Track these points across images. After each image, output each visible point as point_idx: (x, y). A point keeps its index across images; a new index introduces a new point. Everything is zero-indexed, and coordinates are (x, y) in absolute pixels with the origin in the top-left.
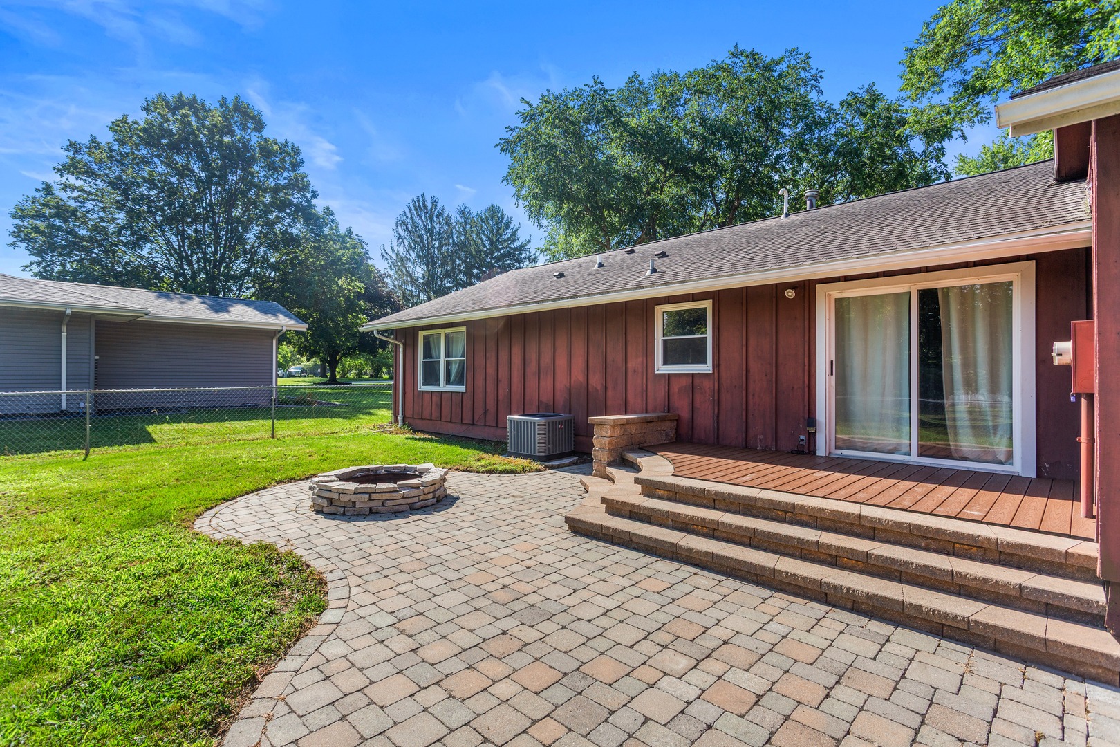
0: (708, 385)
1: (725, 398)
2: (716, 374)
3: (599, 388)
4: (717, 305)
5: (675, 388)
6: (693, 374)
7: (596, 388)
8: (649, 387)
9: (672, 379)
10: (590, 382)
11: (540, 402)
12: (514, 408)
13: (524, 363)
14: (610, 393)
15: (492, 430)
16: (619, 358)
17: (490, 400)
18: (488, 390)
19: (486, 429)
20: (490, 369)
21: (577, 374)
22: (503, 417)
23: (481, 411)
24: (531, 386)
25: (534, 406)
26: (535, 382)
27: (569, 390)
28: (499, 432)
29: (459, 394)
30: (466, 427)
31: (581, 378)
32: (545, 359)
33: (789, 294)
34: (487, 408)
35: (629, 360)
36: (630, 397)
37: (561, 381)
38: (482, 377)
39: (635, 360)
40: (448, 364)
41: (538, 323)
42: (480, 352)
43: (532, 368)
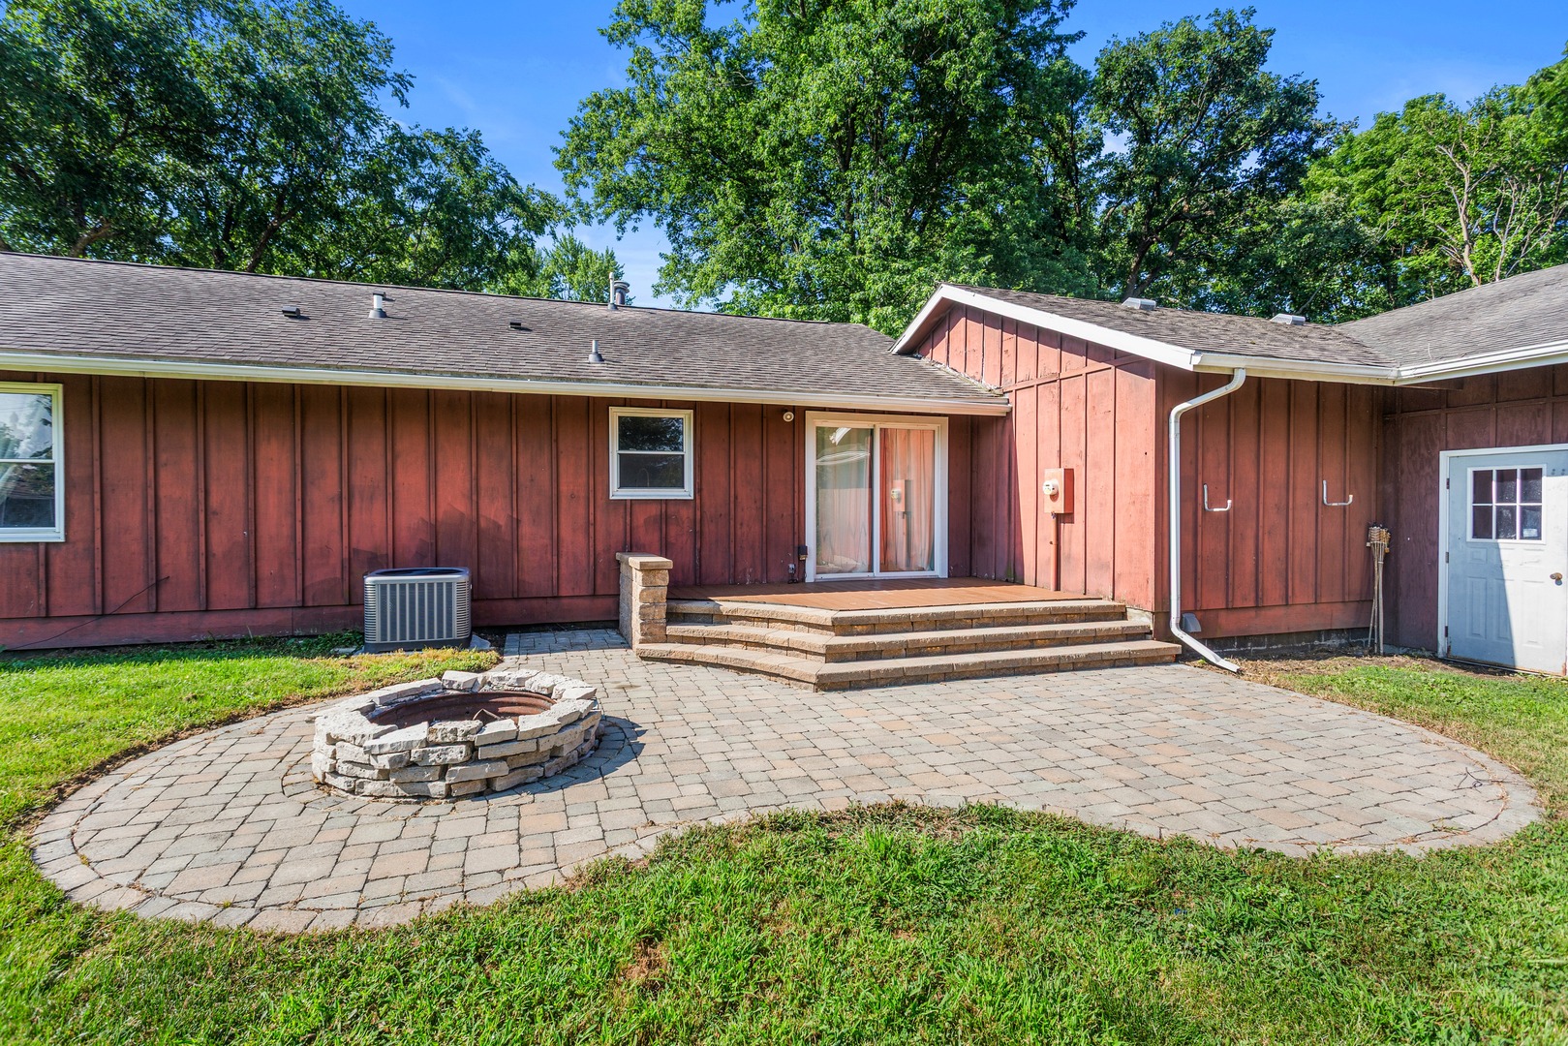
0: (686, 514)
1: (709, 528)
2: (698, 501)
3: (502, 521)
4: (698, 417)
5: (640, 518)
6: (667, 501)
7: (495, 523)
8: (598, 518)
9: (636, 508)
10: (482, 512)
11: (357, 551)
12: (268, 568)
13: (302, 480)
14: (526, 529)
15: (185, 619)
16: (544, 477)
17: (177, 556)
18: (168, 534)
19: (160, 620)
20: (178, 488)
21: (453, 499)
22: (228, 589)
23: (138, 583)
24: (324, 522)
25: (335, 560)
26: (336, 514)
27: (434, 528)
28: (212, 621)
29: (30, 549)
30: (72, 624)
31: (462, 506)
32: (369, 469)
33: (788, 417)
34: (165, 572)
35: (563, 479)
36: (566, 533)
37: (413, 512)
38: (138, 507)
39: (572, 480)
41: (345, 405)
42: (124, 446)
43: (326, 487)
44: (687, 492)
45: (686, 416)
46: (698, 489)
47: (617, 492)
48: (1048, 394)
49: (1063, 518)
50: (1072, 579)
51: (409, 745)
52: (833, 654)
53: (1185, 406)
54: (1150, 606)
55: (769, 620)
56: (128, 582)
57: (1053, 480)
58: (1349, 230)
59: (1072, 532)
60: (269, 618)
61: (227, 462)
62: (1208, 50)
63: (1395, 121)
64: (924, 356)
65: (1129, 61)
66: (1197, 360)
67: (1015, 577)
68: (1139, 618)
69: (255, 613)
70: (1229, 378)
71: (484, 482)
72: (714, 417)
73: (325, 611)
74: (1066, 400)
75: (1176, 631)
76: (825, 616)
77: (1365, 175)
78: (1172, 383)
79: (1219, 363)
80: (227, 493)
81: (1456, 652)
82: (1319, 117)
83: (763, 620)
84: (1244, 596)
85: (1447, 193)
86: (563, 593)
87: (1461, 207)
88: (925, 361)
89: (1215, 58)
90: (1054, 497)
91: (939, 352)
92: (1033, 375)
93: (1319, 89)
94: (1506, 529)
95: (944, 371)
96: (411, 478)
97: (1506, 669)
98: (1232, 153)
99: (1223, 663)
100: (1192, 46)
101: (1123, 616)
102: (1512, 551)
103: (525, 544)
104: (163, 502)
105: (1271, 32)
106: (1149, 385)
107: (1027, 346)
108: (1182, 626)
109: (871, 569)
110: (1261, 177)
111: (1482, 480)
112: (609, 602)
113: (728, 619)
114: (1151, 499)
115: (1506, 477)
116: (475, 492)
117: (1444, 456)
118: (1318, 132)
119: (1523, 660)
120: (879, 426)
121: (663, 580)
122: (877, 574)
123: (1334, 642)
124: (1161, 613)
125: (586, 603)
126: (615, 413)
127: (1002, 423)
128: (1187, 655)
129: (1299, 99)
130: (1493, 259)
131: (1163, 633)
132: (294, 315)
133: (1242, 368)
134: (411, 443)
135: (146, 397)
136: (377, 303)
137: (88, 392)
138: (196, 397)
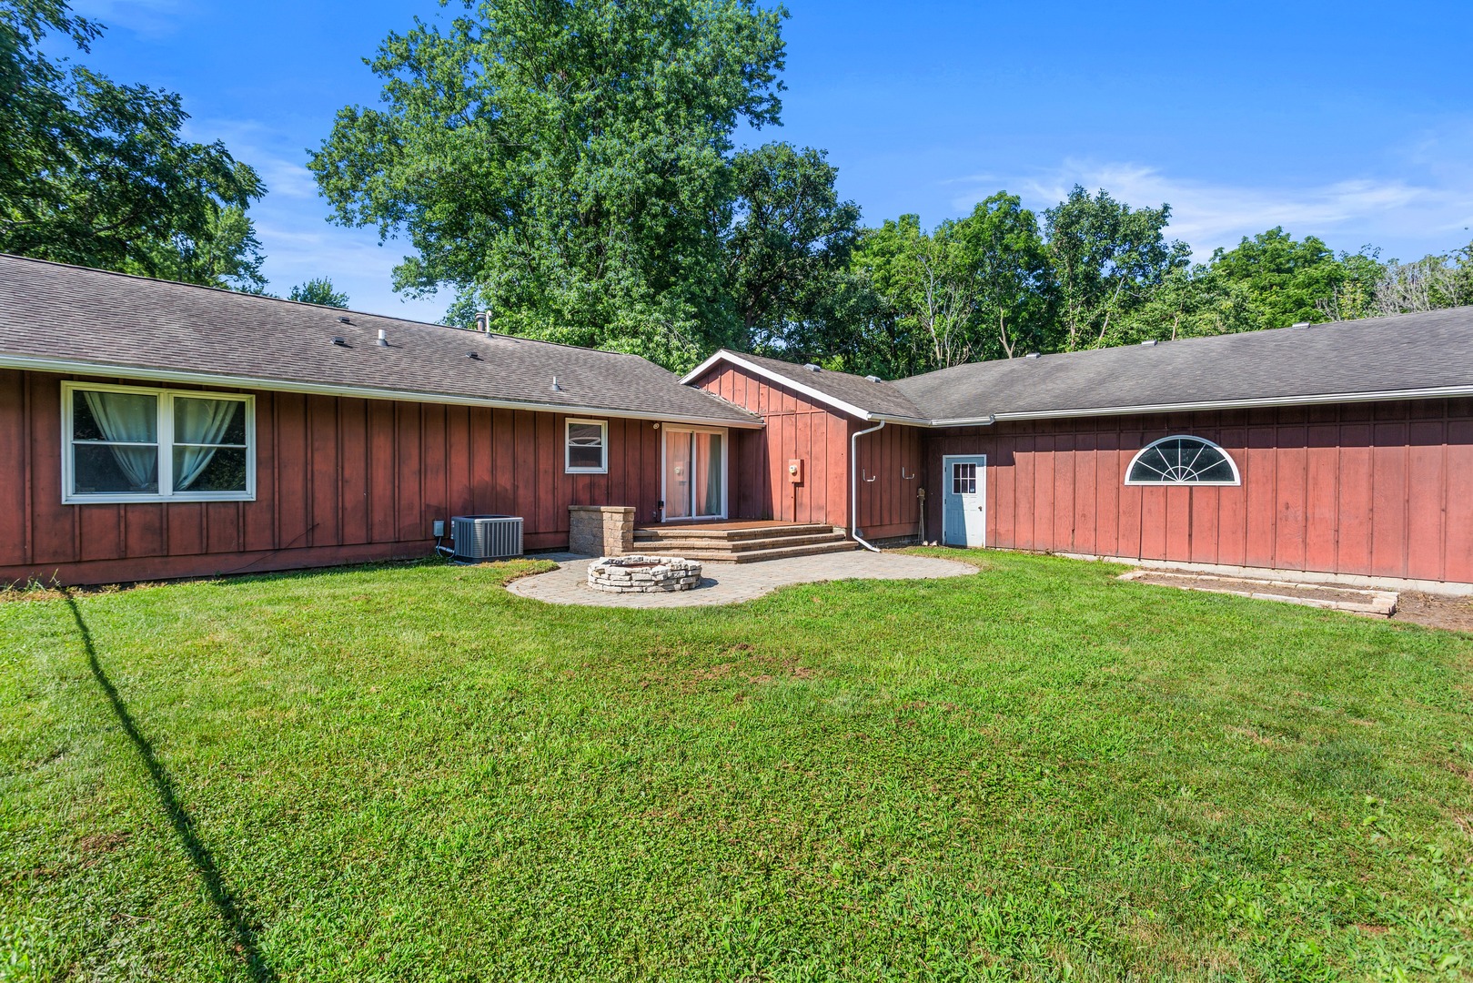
0: (603, 482)
1: (615, 491)
2: (610, 475)
3: (508, 487)
4: (610, 426)
5: (580, 484)
6: (593, 475)
7: (504, 488)
8: (559, 485)
9: (578, 478)
10: (498, 481)
11: (428, 506)
12: (378, 517)
13: (397, 459)
14: (521, 492)
15: (328, 551)
16: (531, 460)
17: (324, 512)
18: (319, 495)
19: (313, 552)
20: (324, 465)
21: (482, 473)
22: (354, 531)
23: (300, 529)
24: (410, 485)
25: (416, 512)
26: (417, 483)
27: (471, 491)
28: (344, 552)
29: (232, 505)
30: (258, 556)
31: (487, 478)
32: (435, 455)
33: (656, 426)
34: (317, 520)
35: (541, 461)
36: (542, 494)
37: (459, 481)
38: (301, 477)
39: (545, 464)
40: (178, 454)
41: (423, 413)
42: (292, 437)
43: (411, 465)
44: (604, 469)
45: (603, 424)
46: (609, 468)
47: (569, 469)
48: (789, 421)
49: (799, 485)
50: (804, 516)
51: (667, 571)
52: (735, 549)
53: (859, 433)
54: (845, 526)
55: (686, 537)
56: (293, 528)
57: (793, 466)
58: (872, 297)
59: (804, 492)
60: (379, 549)
61: (354, 448)
62: (802, 171)
63: (894, 227)
64: (702, 387)
65: (756, 167)
66: (870, 416)
67: (768, 515)
68: (841, 532)
69: (370, 546)
70: (878, 424)
71: (499, 463)
72: (620, 427)
73: (410, 544)
74: (800, 425)
75: (854, 536)
76: (724, 533)
77: (879, 260)
78: (855, 423)
79: (878, 417)
80: (354, 470)
81: (949, 543)
82: (860, 225)
83: (683, 537)
84: (877, 522)
85: (922, 284)
86: (541, 531)
87: (929, 295)
88: (703, 391)
89: (806, 177)
90: (794, 474)
91: (713, 386)
92: (780, 409)
93: (861, 212)
94: (965, 490)
95: (720, 399)
96: (459, 460)
97: (964, 547)
98: (808, 236)
99: (873, 549)
100: (790, 164)
101: (831, 531)
102: (966, 497)
103: (521, 500)
104: (316, 473)
105: (837, 170)
106: (845, 422)
107: (776, 393)
108: (857, 534)
109: (690, 515)
110: (825, 256)
111: (957, 467)
112: (564, 535)
113: (661, 538)
114: (845, 475)
115: (965, 467)
116: (494, 469)
117: (944, 457)
118: (858, 234)
119: (970, 544)
120: (696, 432)
121: (632, 518)
122: (694, 516)
123: (906, 541)
124: (849, 529)
125: (551, 537)
126: (568, 421)
127: (761, 432)
128: (860, 547)
129: (850, 215)
130: (944, 329)
131: (850, 537)
132: (340, 343)
133: (883, 419)
134: (459, 438)
135: (306, 405)
136: (381, 334)
137: (270, 402)
138: (336, 406)
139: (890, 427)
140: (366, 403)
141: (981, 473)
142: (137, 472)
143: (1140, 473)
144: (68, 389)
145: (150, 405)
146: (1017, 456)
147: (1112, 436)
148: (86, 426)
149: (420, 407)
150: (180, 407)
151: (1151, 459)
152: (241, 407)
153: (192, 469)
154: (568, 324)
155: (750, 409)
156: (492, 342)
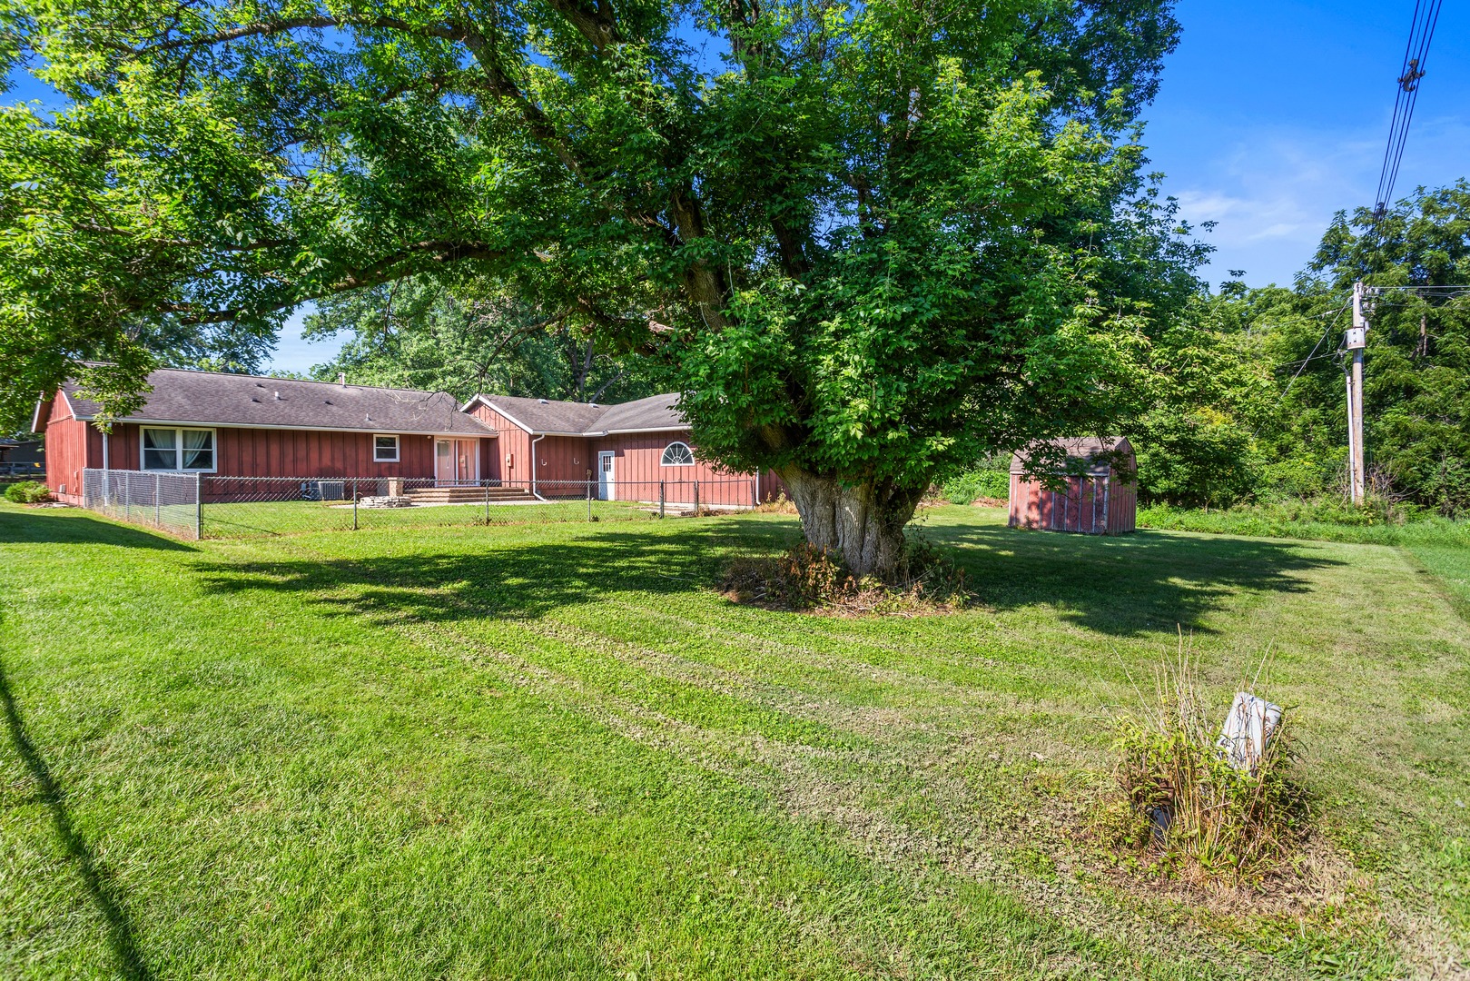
0: (397, 466)
1: (404, 471)
2: (401, 462)
4: (401, 438)
5: (386, 466)
6: (391, 462)
7: (339, 469)
8: (370, 467)
9: (384, 464)
10: (335, 465)
13: (282, 455)
16: (353, 455)
20: (247, 458)
21: (327, 460)
24: (289, 467)
26: (293, 466)
27: (321, 470)
31: (329, 461)
32: (302, 453)
33: (429, 438)
35: (360, 456)
37: (314, 465)
38: (237, 463)
39: (362, 456)
40: (184, 453)
41: (295, 435)
42: (233, 447)
43: (289, 458)
44: (397, 459)
45: (397, 437)
46: (401, 459)
47: (376, 460)
48: (507, 434)
49: (511, 467)
50: (513, 482)
53: (535, 441)
54: (529, 488)
57: (508, 457)
59: (513, 471)
61: (261, 450)
64: (471, 415)
66: (540, 432)
67: (500, 483)
68: (527, 491)
70: (541, 436)
71: (336, 456)
72: (406, 439)
74: (511, 436)
75: (534, 494)
80: (261, 459)
81: (601, 498)
84: (553, 487)
90: (509, 461)
91: (477, 413)
92: (503, 428)
94: (607, 470)
95: (478, 420)
96: (314, 455)
97: (607, 500)
101: (523, 491)
102: (608, 474)
103: (348, 475)
104: (245, 461)
108: (535, 491)
111: (603, 458)
112: (373, 492)
114: (529, 462)
115: (606, 458)
116: (333, 459)
117: (599, 452)
119: (609, 499)
120: (457, 440)
121: (407, 483)
123: (578, 498)
124: (531, 490)
126: (375, 437)
127: (496, 440)
128: (535, 498)
131: (531, 494)
132: (255, 401)
133: (543, 434)
134: (314, 445)
135: (240, 433)
136: (277, 394)
137: (222, 432)
138: (253, 433)
139: (547, 437)
140: (267, 431)
141: (613, 459)
142: (168, 461)
143: (666, 460)
144: (142, 429)
145: (173, 433)
146: (626, 452)
147: (655, 442)
148: (149, 443)
149: (294, 432)
150: (185, 433)
151: (668, 453)
152: (210, 433)
153: (190, 461)
154: (409, 368)
155: (492, 427)
156: (344, 391)
